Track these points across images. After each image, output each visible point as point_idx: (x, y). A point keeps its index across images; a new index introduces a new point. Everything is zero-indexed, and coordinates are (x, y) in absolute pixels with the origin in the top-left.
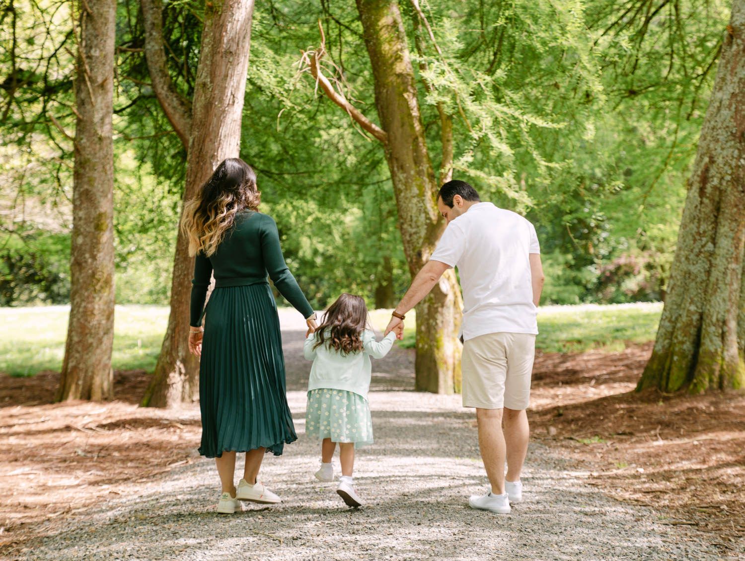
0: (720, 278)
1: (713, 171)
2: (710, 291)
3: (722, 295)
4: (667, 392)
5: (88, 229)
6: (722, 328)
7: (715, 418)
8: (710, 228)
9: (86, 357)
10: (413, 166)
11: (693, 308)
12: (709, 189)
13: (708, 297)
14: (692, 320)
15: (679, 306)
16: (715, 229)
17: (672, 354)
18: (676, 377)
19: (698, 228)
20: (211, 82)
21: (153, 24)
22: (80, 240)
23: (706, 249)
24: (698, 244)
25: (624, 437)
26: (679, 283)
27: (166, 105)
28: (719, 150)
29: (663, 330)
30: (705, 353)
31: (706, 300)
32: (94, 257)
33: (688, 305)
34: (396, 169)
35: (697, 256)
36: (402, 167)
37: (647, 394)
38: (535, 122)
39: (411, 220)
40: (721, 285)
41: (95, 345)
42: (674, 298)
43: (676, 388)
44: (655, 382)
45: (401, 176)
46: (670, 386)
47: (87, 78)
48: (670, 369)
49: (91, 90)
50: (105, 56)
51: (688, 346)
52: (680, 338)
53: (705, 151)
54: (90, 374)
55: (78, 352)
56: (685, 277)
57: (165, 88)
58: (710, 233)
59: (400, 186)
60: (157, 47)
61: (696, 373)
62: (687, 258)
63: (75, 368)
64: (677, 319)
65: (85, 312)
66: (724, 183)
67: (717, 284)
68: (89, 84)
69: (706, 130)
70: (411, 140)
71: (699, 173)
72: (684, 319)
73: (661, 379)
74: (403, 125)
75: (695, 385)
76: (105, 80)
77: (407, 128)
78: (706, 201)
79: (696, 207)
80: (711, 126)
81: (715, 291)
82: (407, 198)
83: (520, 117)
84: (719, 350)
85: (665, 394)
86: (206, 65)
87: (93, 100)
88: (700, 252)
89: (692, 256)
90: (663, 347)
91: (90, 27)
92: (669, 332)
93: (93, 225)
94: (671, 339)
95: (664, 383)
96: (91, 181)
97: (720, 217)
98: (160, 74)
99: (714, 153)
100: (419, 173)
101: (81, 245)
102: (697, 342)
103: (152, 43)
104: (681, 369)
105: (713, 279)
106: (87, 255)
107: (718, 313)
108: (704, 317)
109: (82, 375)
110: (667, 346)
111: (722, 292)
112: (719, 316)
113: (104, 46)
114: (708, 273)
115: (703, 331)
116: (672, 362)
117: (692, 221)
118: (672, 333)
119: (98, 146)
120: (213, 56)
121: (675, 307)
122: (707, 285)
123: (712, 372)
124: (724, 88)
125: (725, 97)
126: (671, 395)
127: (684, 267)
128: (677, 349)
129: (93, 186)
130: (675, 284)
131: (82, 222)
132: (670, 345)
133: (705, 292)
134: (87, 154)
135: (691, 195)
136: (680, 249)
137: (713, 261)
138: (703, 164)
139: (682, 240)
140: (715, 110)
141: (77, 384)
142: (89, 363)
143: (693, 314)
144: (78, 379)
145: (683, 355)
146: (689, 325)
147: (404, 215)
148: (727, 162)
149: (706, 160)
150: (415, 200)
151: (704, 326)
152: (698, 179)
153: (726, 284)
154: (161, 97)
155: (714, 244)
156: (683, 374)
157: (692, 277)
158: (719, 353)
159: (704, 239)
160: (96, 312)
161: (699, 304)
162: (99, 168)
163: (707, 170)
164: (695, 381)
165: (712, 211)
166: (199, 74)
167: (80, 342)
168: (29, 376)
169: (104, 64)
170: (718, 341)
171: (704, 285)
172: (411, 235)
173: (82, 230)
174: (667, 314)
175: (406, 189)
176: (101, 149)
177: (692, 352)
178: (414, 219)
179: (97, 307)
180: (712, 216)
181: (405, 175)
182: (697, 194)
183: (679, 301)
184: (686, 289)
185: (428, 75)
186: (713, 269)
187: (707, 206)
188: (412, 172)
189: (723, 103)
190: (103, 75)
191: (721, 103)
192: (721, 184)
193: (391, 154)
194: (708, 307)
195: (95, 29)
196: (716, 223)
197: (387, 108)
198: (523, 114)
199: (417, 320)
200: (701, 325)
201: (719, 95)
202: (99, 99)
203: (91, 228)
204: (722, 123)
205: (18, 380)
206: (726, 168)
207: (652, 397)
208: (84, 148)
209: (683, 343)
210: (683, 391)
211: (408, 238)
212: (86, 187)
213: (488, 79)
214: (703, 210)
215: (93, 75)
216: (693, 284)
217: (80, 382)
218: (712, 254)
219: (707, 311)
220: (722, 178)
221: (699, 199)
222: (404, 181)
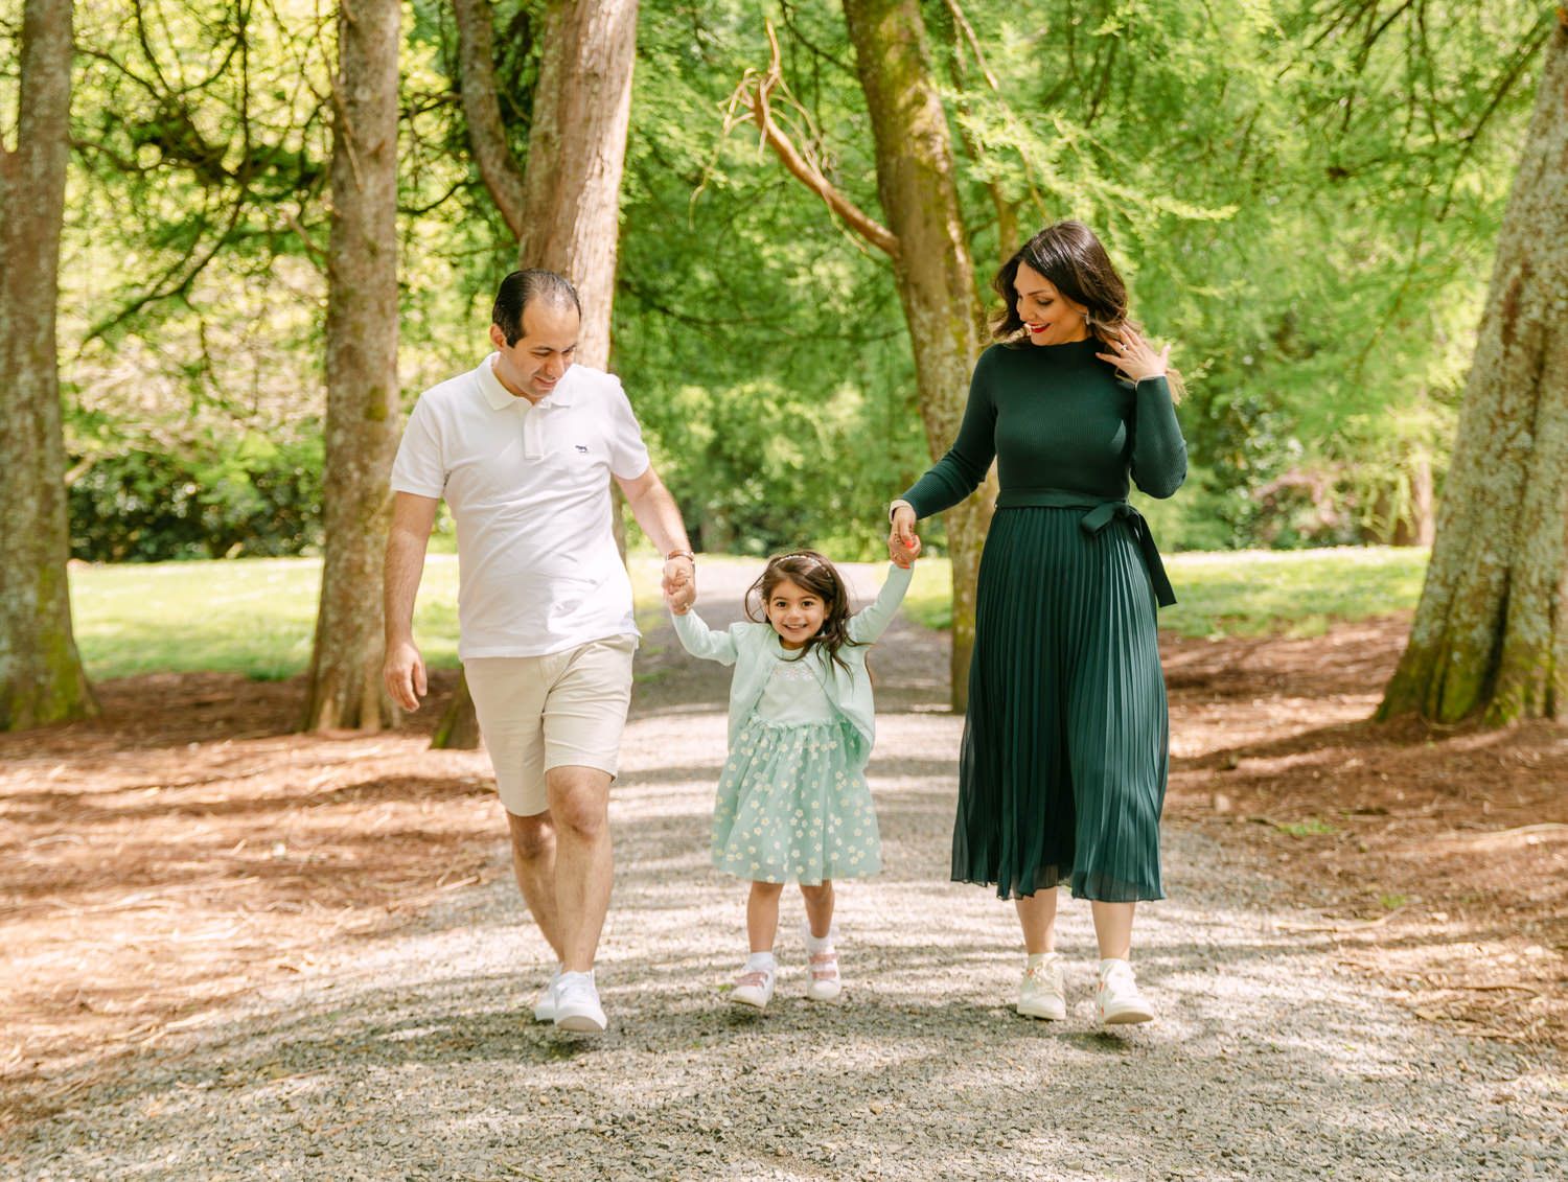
0: (1546, 501)
1: (1529, 293)
2: (1525, 526)
3: (1550, 534)
4: (1440, 721)
5: (352, 418)
6: (1549, 597)
7: (1546, 778)
8: (1524, 403)
9: (350, 650)
10: (946, 297)
11: (1490, 559)
12: (1521, 327)
13: (1522, 537)
14: (1489, 582)
15: (1462, 554)
16: (1535, 405)
17: (1450, 648)
18: (1459, 693)
19: (1501, 403)
20: (560, 131)
21: (476, 49)
22: (338, 438)
23: (1516, 443)
24: (1502, 434)
25: (1369, 819)
26: (1462, 511)
27: (500, 195)
28: (1542, 251)
29: (1429, 602)
30: (1517, 645)
31: (1517, 544)
32: (364, 469)
33: (1480, 552)
34: (914, 304)
35: (1499, 457)
36: (926, 301)
37: (1400, 726)
38: (1175, 211)
39: (943, 398)
40: (1547, 513)
41: (366, 628)
42: (1452, 540)
43: (1458, 713)
44: (1414, 702)
45: (924, 316)
46: (1446, 710)
47: (348, 142)
48: (1445, 677)
49: (355, 164)
50: (381, 102)
51: (1481, 633)
52: (1465, 617)
53: (1512, 254)
54: (358, 681)
55: (336, 641)
56: (1474, 500)
57: (499, 164)
58: (1525, 413)
59: (923, 335)
60: (483, 91)
61: (1499, 686)
62: (1478, 463)
63: (332, 670)
64: (1457, 580)
65: (348, 569)
66: (1553, 315)
67: (1539, 512)
68: (351, 151)
69: (1515, 213)
70: (941, 251)
71: (1502, 296)
72: (1474, 580)
73: (1427, 695)
74: (927, 223)
75: (1498, 709)
76: (381, 146)
77: (935, 228)
78: (1516, 350)
79: (1496, 362)
80: (1524, 205)
81: (1536, 526)
82: (934, 357)
83: (1146, 204)
84: (1546, 641)
85: (1437, 726)
86: (550, 100)
87: (359, 181)
88: (1505, 450)
89: (1488, 459)
90: (1431, 634)
91: (353, 47)
92: (1443, 606)
93: (360, 411)
94: (1446, 619)
95: (1432, 703)
96: (357, 330)
97: (1545, 381)
98: (489, 139)
99: (1532, 257)
100: (958, 311)
101: (341, 447)
102: (1500, 627)
103: (475, 84)
104: (1467, 676)
105: (1531, 503)
106: (351, 466)
107: (1543, 568)
108: (1514, 576)
109: (343, 684)
110: (1438, 632)
111: (1549, 527)
112: (1545, 575)
113: (379, 84)
114: (1522, 490)
115: (1512, 605)
116: (1448, 664)
117: (1487, 390)
118: (1448, 608)
119: (369, 266)
120: (562, 82)
121: (1454, 557)
122: (1519, 515)
123: (1531, 684)
124: (1552, 131)
125: (1553, 148)
126: (1449, 728)
127: (1473, 479)
128: (1459, 638)
129: (359, 338)
130: (1453, 514)
131: (342, 405)
132: (1445, 630)
133: (1516, 527)
134: (349, 280)
135: (1485, 340)
136: (1463, 444)
137: (1531, 467)
138: (1509, 281)
139: (1466, 428)
140: (1533, 175)
141: (335, 701)
142: (358, 661)
143: (1492, 569)
144: (338, 691)
145: (1471, 650)
146: (1483, 592)
147: (930, 387)
148: (1558, 274)
149: (1516, 270)
150: (950, 361)
151: (1513, 594)
152: (1500, 309)
153: (1557, 512)
154: (491, 180)
155: (1533, 433)
156: (1472, 687)
157: (1489, 498)
158: (1546, 646)
159: (1513, 425)
160: (368, 569)
161: (1503, 552)
162: (373, 306)
163: (1517, 290)
164: (1497, 701)
165: (1528, 370)
166: (536, 117)
167: (340, 623)
168: (280, 680)
169: (379, 116)
170: (1542, 624)
171: (1513, 514)
172: (942, 426)
173: (342, 419)
174: (1439, 570)
175: (933, 341)
176: (375, 271)
177: (1489, 644)
178: (949, 395)
179: (369, 559)
180: (1528, 379)
181: (931, 315)
182: (1497, 339)
183: (1461, 547)
184: (1476, 522)
185: (974, 124)
186: (1530, 483)
187: (1517, 361)
188: (945, 310)
189: (1550, 159)
190: (377, 135)
191: (1544, 159)
192: (1546, 317)
193: (905, 277)
194: (1522, 556)
195: (363, 52)
196: (1536, 393)
197: (899, 192)
198: (1150, 197)
199: (955, 581)
200: (1507, 592)
201: (1541, 145)
202: (371, 181)
203: (358, 416)
204: (1548, 199)
205: (260, 686)
206: (1558, 285)
207: (1411, 731)
208: (344, 270)
209: (1471, 626)
210: (1473, 721)
211: (937, 430)
212: (348, 340)
213: (1086, 134)
214: (1510, 368)
215: (359, 135)
216: (1491, 513)
217: (342, 697)
218: (1528, 454)
219: (1519, 566)
220: (1549, 306)
221: (1502, 347)
222: (929, 325)
